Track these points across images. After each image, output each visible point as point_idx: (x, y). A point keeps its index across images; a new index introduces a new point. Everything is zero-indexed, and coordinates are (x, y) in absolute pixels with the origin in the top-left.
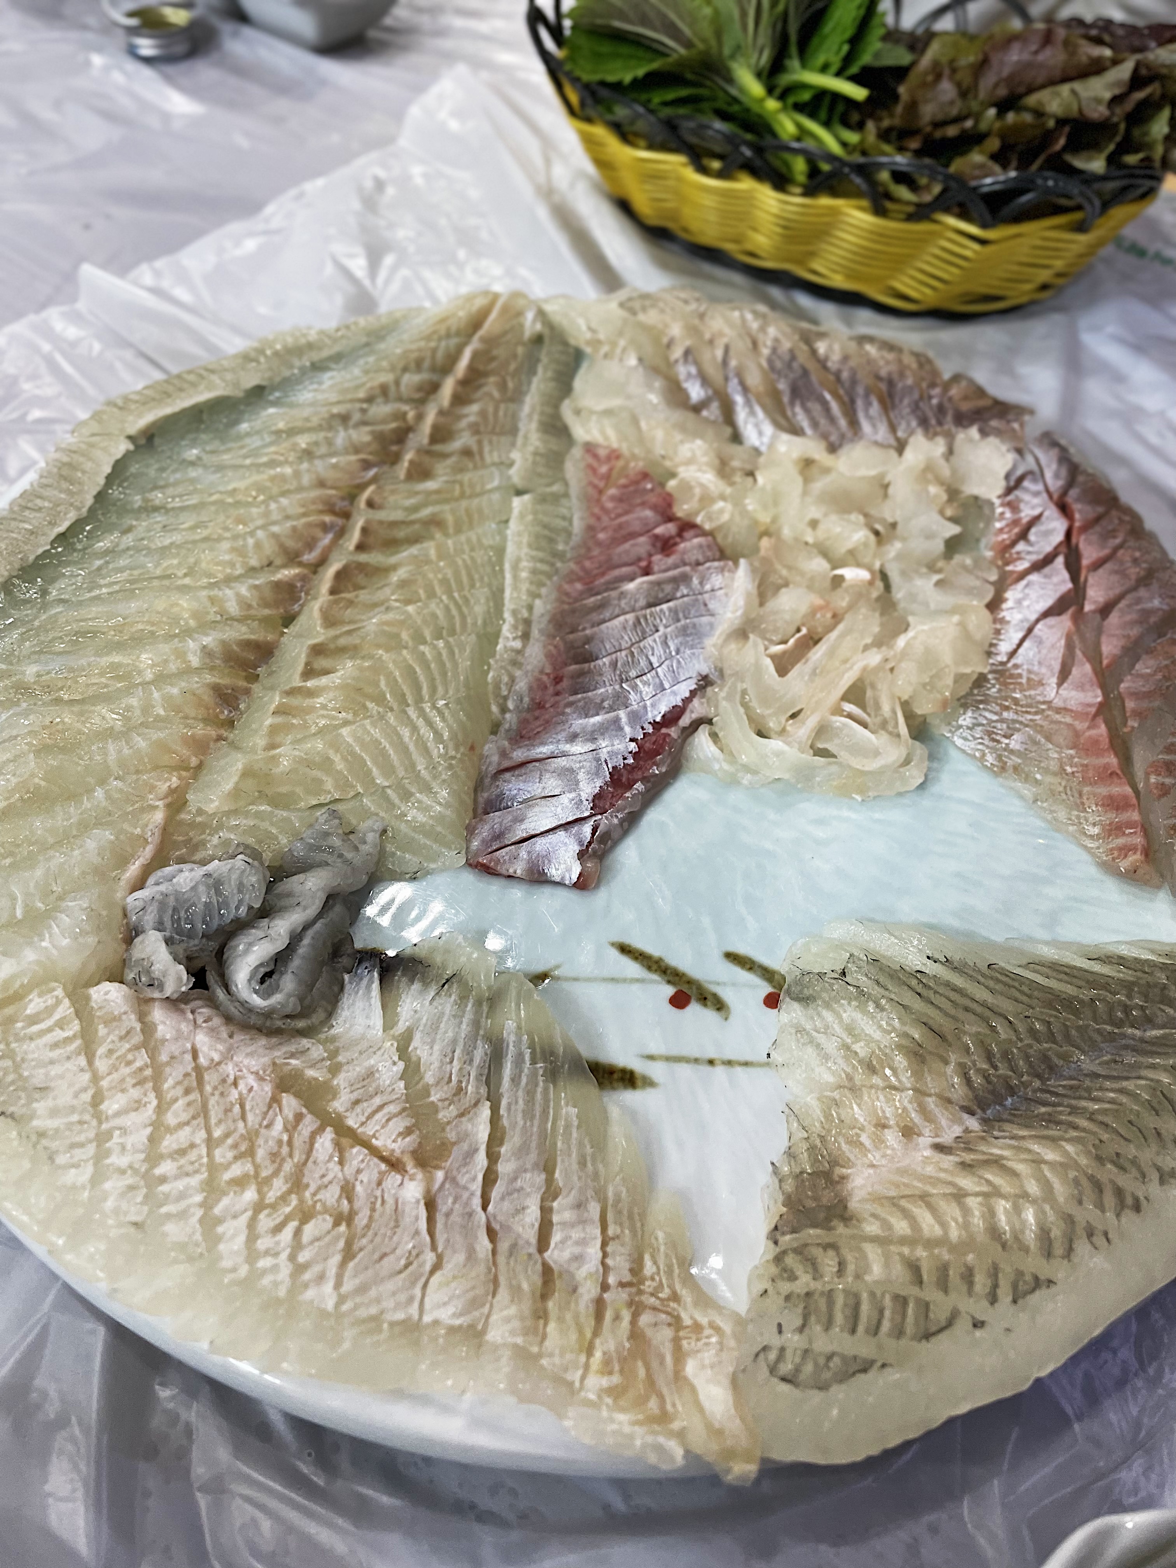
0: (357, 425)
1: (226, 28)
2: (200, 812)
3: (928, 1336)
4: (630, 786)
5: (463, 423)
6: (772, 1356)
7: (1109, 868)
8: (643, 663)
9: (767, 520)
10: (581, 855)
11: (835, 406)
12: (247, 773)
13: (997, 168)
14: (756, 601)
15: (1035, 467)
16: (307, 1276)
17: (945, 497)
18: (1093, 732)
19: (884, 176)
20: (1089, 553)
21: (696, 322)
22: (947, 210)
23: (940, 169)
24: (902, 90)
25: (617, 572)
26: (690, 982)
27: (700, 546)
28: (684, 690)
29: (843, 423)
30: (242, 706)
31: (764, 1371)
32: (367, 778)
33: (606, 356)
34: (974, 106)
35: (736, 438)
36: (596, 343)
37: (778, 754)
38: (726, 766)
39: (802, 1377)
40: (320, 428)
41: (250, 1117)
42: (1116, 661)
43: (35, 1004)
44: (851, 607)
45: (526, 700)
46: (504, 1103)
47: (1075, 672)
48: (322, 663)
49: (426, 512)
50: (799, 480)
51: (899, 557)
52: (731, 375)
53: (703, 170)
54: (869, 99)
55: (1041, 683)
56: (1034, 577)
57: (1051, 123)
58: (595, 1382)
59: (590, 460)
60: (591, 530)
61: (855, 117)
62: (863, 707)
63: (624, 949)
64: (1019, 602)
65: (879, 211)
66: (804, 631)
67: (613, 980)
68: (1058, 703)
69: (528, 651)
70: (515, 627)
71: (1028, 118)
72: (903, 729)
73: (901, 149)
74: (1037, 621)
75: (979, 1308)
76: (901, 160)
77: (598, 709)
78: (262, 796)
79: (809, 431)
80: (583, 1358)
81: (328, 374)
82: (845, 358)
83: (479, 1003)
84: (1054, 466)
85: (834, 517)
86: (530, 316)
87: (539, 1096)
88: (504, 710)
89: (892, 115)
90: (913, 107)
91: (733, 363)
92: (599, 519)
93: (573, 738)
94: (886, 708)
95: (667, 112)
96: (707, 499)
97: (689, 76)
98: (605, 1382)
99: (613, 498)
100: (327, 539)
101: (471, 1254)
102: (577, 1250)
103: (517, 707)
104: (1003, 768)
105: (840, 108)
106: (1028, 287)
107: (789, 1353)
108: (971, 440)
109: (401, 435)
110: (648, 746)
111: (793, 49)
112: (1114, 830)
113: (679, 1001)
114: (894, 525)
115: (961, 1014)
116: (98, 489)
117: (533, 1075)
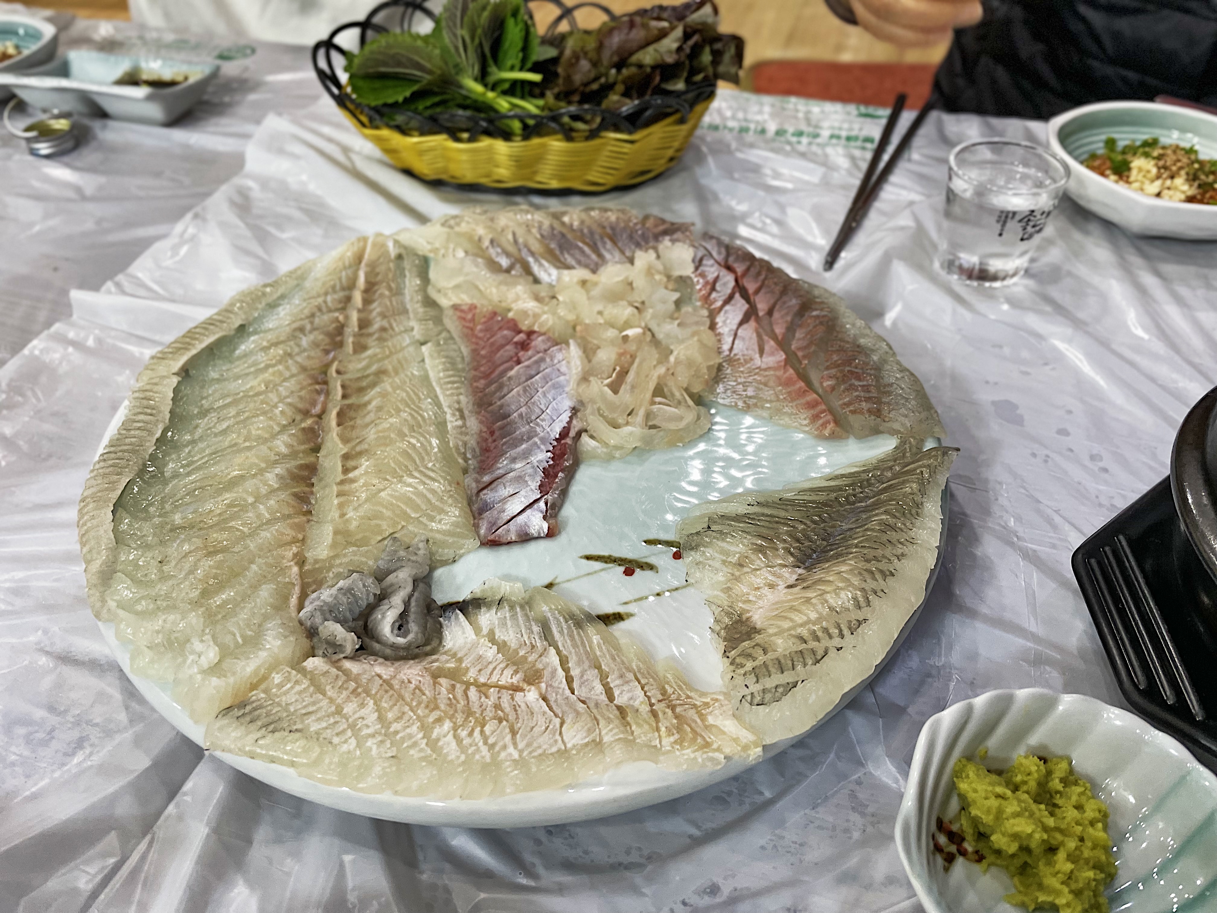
0: (311, 332)
1: (96, 125)
2: (316, 561)
3: (818, 661)
4: (556, 476)
5: (374, 314)
6: (749, 698)
7: (821, 437)
8: (537, 411)
9: (574, 317)
10: (545, 518)
11: (586, 249)
12: (336, 533)
13: (628, 101)
14: (586, 361)
15: (705, 252)
16: (497, 748)
17: (665, 279)
18: (787, 374)
19: (566, 119)
20: (751, 286)
21: (490, 223)
22: (607, 129)
23: (596, 108)
24: (560, 70)
25: (502, 368)
26: (630, 561)
27: (543, 341)
28: (565, 417)
29: (594, 257)
30: (313, 502)
31: (748, 705)
32: (406, 517)
33: (444, 256)
34: (603, 70)
35: (537, 281)
36: (436, 250)
37: (631, 434)
38: (605, 450)
39: (766, 701)
40: (288, 339)
41: (427, 692)
42: (784, 335)
43: (277, 678)
44: (638, 349)
45: (477, 450)
46: (560, 644)
47: (767, 348)
48: (351, 463)
49: (374, 368)
50: (583, 291)
51: (654, 317)
52: (522, 247)
53: (458, 140)
54: (544, 80)
55: (751, 359)
56: (727, 307)
57: (648, 70)
58: (667, 741)
59: (459, 314)
60: (475, 352)
61: (537, 91)
62: (665, 397)
63: (588, 558)
64: (724, 322)
65: (569, 138)
66: (618, 368)
67: (589, 574)
68: (764, 366)
69: (468, 424)
70: (453, 415)
71: (633, 70)
72: (690, 402)
73: (570, 103)
74: (737, 329)
75: (837, 642)
76: (573, 109)
77: (521, 441)
78: (349, 544)
79: (577, 266)
80: (656, 734)
81: (280, 308)
82: (582, 222)
83: (522, 607)
84: (716, 249)
85: (610, 306)
86: (390, 245)
87: (576, 637)
88: (466, 460)
89: (557, 85)
90: (568, 78)
91: (521, 240)
92: (477, 344)
93: (514, 460)
94: (677, 394)
95: (429, 112)
96: (536, 316)
97: (436, 89)
98: (672, 739)
99: (481, 331)
100: (322, 398)
101: (578, 713)
102: (630, 695)
103: (473, 456)
104: (748, 407)
105: (527, 89)
106: (663, 161)
107: (756, 694)
108: (667, 248)
109: (340, 329)
110: (557, 452)
111: (490, 61)
112: (815, 418)
113: (629, 572)
114: (643, 303)
115: (775, 526)
116: (170, 407)
117: (569, 627)
